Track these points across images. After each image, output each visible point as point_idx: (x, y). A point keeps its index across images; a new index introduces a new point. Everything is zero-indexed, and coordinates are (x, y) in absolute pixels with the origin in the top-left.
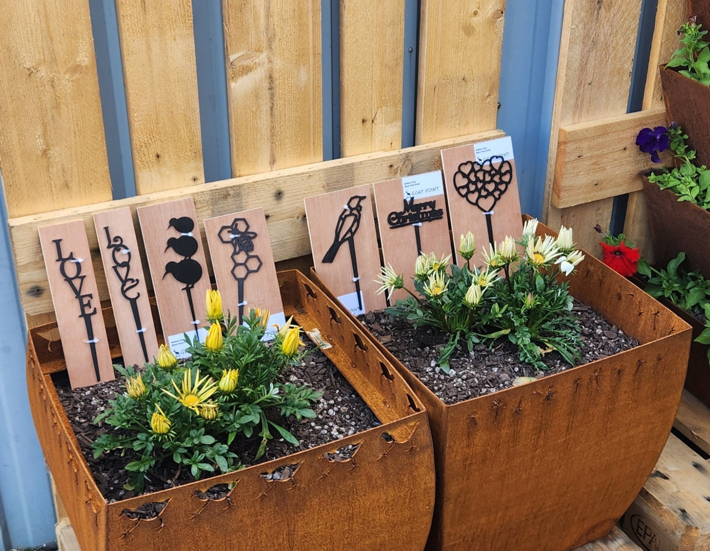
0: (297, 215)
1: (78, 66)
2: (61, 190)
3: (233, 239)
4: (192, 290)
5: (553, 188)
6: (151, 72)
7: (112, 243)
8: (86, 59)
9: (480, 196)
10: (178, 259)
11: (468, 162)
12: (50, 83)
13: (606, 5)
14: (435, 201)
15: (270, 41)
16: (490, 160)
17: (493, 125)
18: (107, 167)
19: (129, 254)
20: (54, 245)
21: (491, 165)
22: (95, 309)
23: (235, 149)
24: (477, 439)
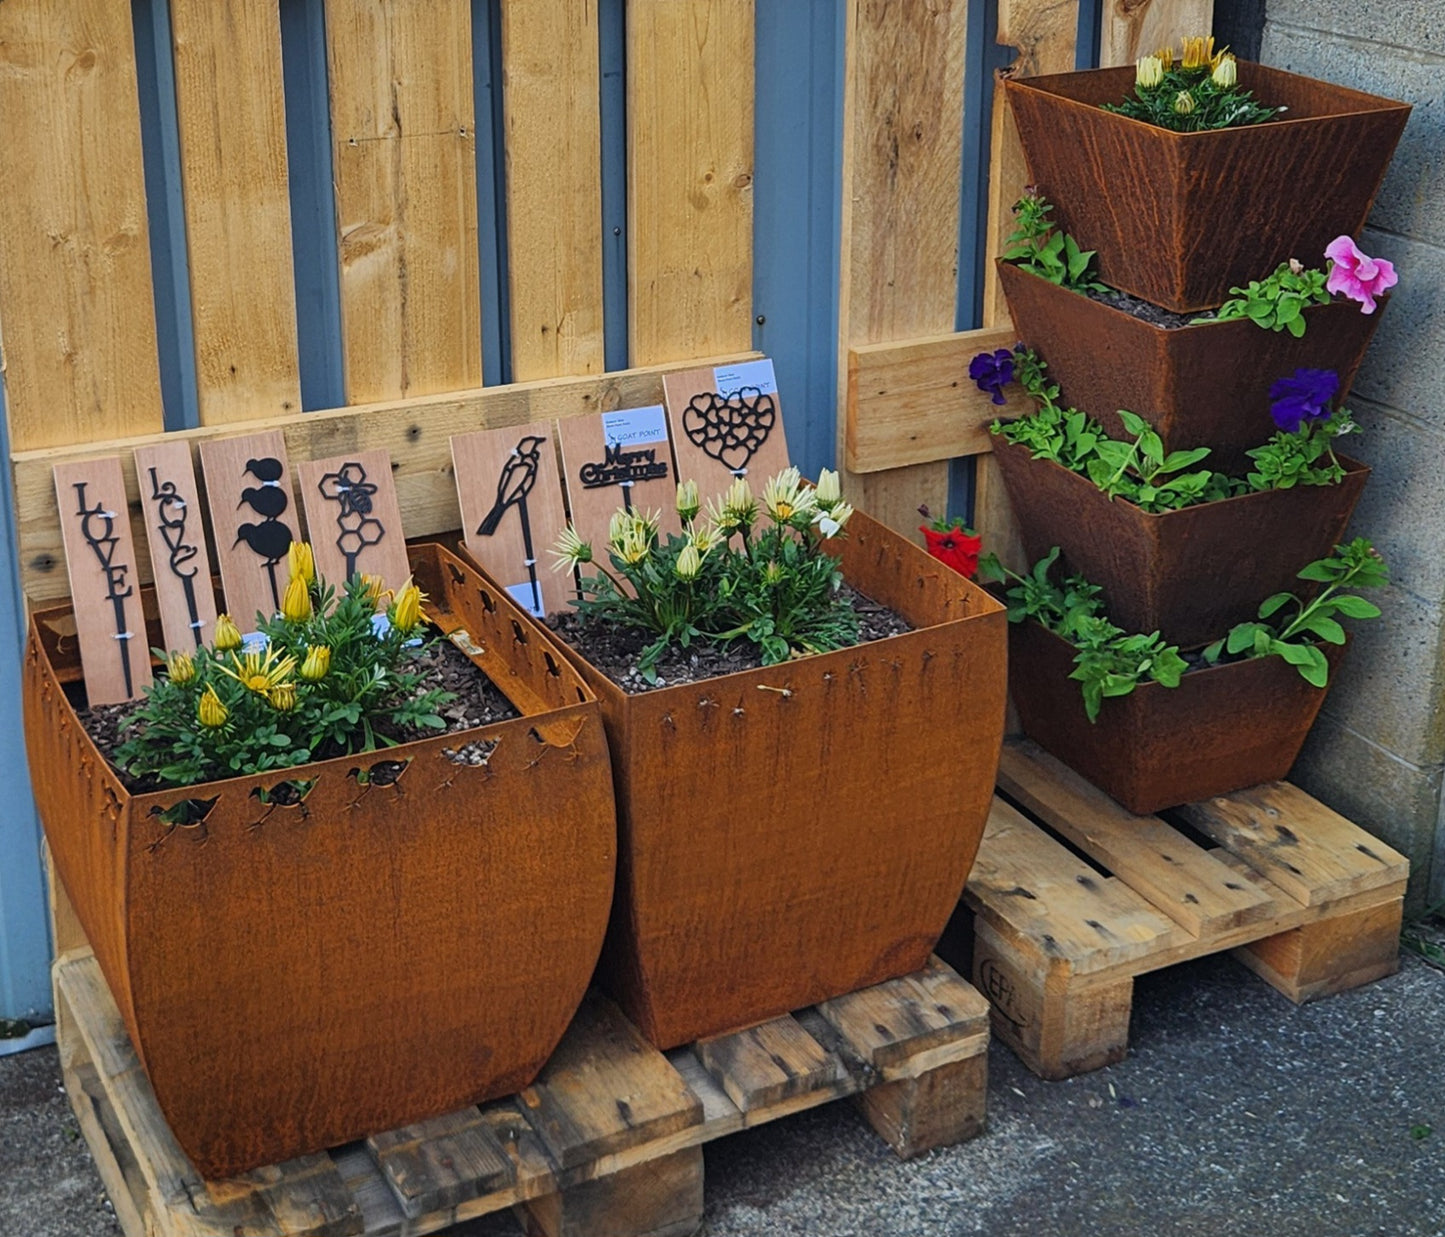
0: (442, 466)
1: (123, 235)
2: (89, 414)
3: (341, 494)
4: (276, 568)
5: (847, 443)
6: (227, 246)
7: (160, 492)
8: (135, 227)
9: (725, 447)
10: (258, 520)
11: (705, 395)
12: (82, 259)
13: (905, 170)
14: (653, 451)
15: (401, 208)
16: (740, 393)
17: (748, 343)
18: (158, 383)
19: (184, 509)
20: (75, 491)
21: (741, 400)
22: (130, 588)
23: (348, 364)
24: (679, 754)
